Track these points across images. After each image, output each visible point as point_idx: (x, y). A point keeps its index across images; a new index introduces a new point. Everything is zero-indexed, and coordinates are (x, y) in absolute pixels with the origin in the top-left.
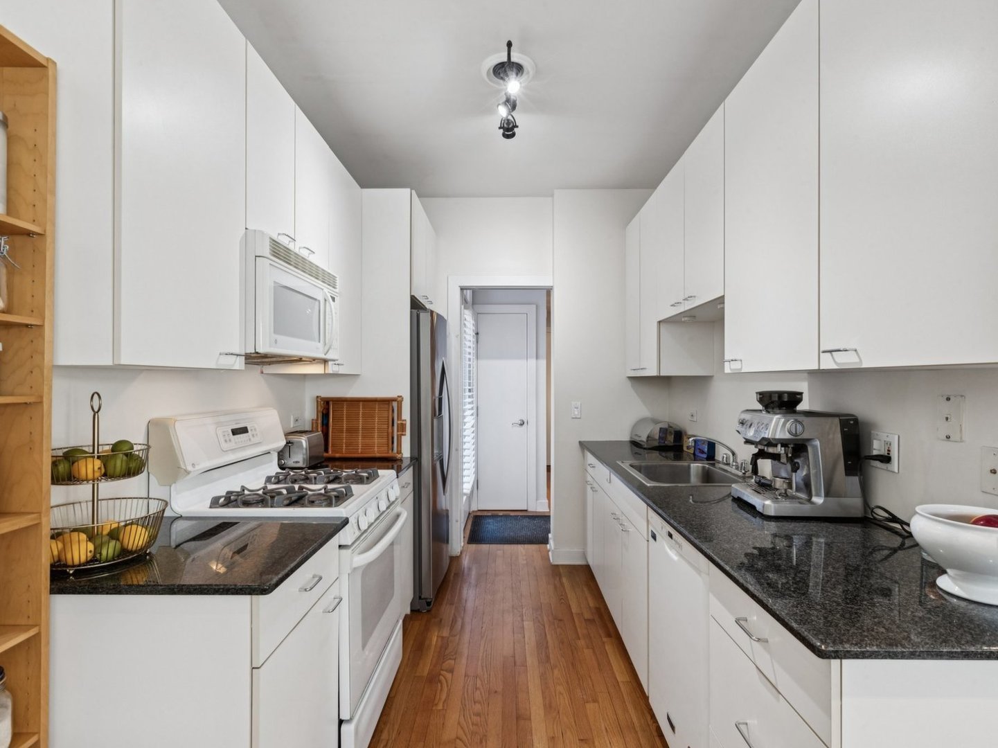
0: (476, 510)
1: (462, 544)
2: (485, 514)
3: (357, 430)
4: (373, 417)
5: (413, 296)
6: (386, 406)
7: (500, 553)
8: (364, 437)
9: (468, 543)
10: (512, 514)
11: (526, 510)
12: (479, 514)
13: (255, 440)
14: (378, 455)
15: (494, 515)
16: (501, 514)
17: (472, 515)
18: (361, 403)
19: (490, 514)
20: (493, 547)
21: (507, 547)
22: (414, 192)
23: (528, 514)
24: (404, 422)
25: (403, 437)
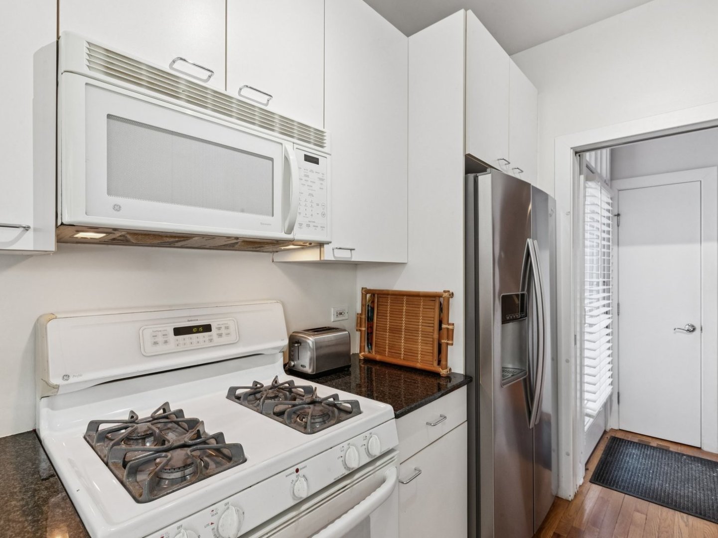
0: (616, 428)
1: (580, 481)
2: (630, 438)
3: (400, 331)
4: (417, 316)
5: (469, 155)
6: (432, 303)
7: (639, 517)
8: (406, 340)
9: (591, 481)
10: (673, 448)
11: (700, 448)
12: (619, 435)
13: (224, 340)
14: (419, 365)
15: (643, 443)
16: (654, 444)
17: (608, 436)
18: (405, 298)
19: (636, 440)
20: (630, 501)
21: (654, 509)
22: (470, 12)
23: (701, 456)
24: (450, 327)
25: (449, 347)
